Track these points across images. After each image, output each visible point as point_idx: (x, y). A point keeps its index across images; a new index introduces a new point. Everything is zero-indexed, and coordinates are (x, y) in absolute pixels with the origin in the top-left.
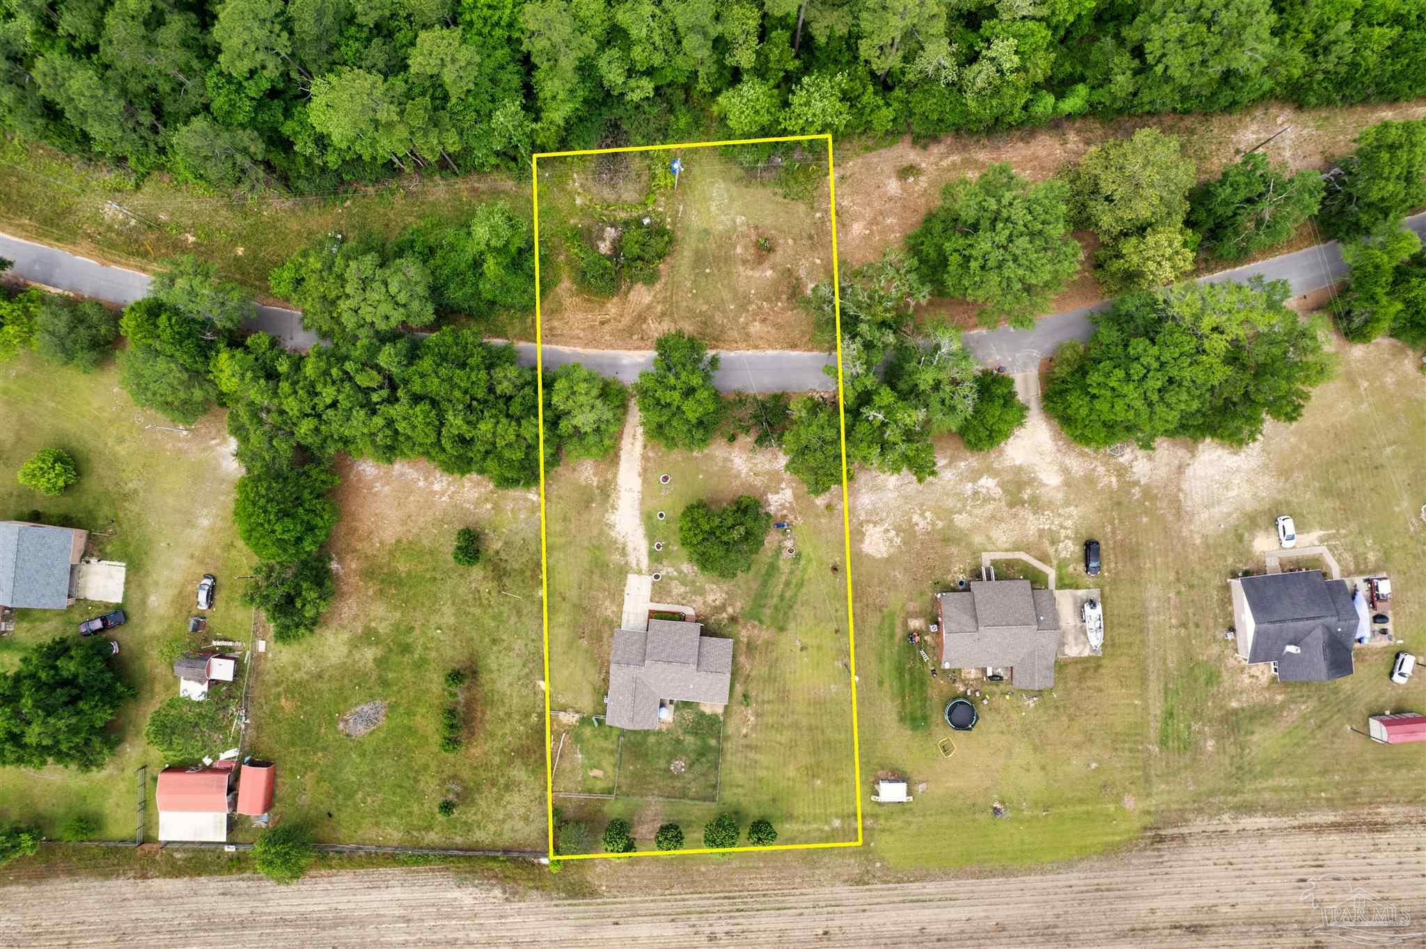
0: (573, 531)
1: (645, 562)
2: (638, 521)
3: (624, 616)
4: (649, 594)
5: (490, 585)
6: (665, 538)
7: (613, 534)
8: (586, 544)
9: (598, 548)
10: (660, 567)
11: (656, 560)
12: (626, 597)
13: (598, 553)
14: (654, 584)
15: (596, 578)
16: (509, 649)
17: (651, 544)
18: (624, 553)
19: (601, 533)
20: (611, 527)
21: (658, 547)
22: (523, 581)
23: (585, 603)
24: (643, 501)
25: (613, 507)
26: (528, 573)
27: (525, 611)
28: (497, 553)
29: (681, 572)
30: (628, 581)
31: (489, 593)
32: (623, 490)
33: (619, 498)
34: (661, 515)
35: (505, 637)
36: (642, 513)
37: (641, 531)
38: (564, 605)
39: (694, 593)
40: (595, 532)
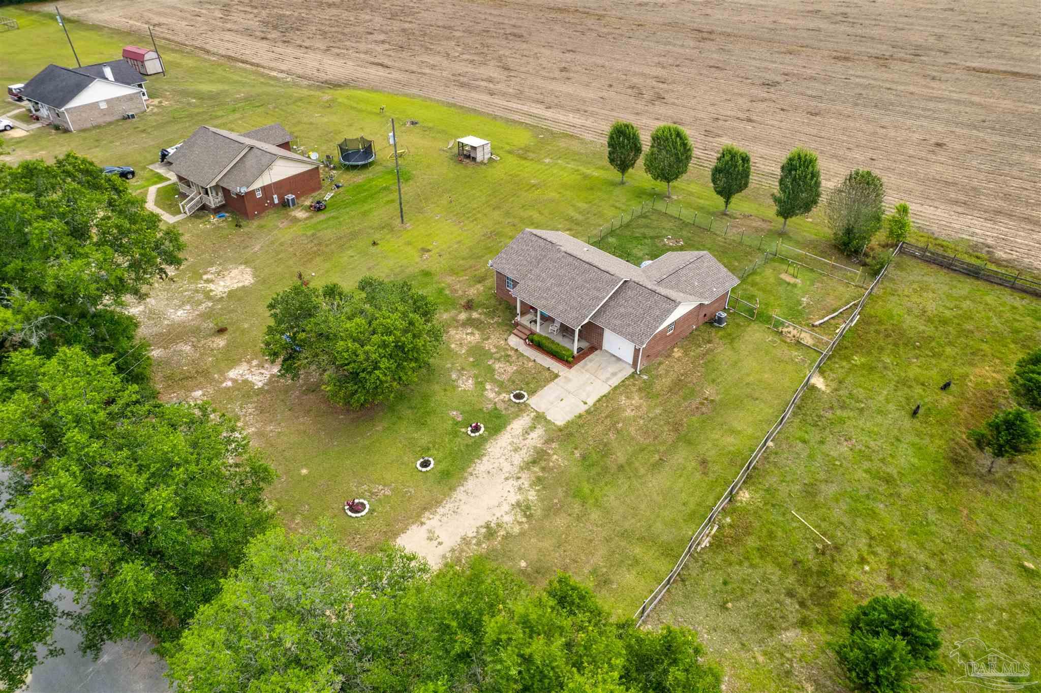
0: (602, 551)
1: (518, 425)
2: (470, 484)
3: (615, 381)
4: (552, 385)
5: (854, 573)
6: (455, 434)
7: (532, 495)
8: (595, 515)
9: (577, 493)
10: (501, 406)
11: (499, 416)
12: (591, 401)
13: (586, 488)
14: (532, 393)
15: (621, 456)
16: (865, 455)
17: (483, 440)
18: (539, 458)
19: (551, 510)
20: (524, 508)
21: (476, 429)
22: (771, 535)
23: (668, 436)
24: (430, 505)
25: (490, 532)
26: (752, 542)
27: (797, 487)
28: (804, 623)
29: (480, 385)
30: (570, 417)
31: (862, 561)
32: (444, 549)
33: (465, 540)
34: (425, 464)
35: (860, 474)
36: (452, 489)
37: (482, 466)
38: (712, 454)
39: (488, 355)
40: (560, 522)
